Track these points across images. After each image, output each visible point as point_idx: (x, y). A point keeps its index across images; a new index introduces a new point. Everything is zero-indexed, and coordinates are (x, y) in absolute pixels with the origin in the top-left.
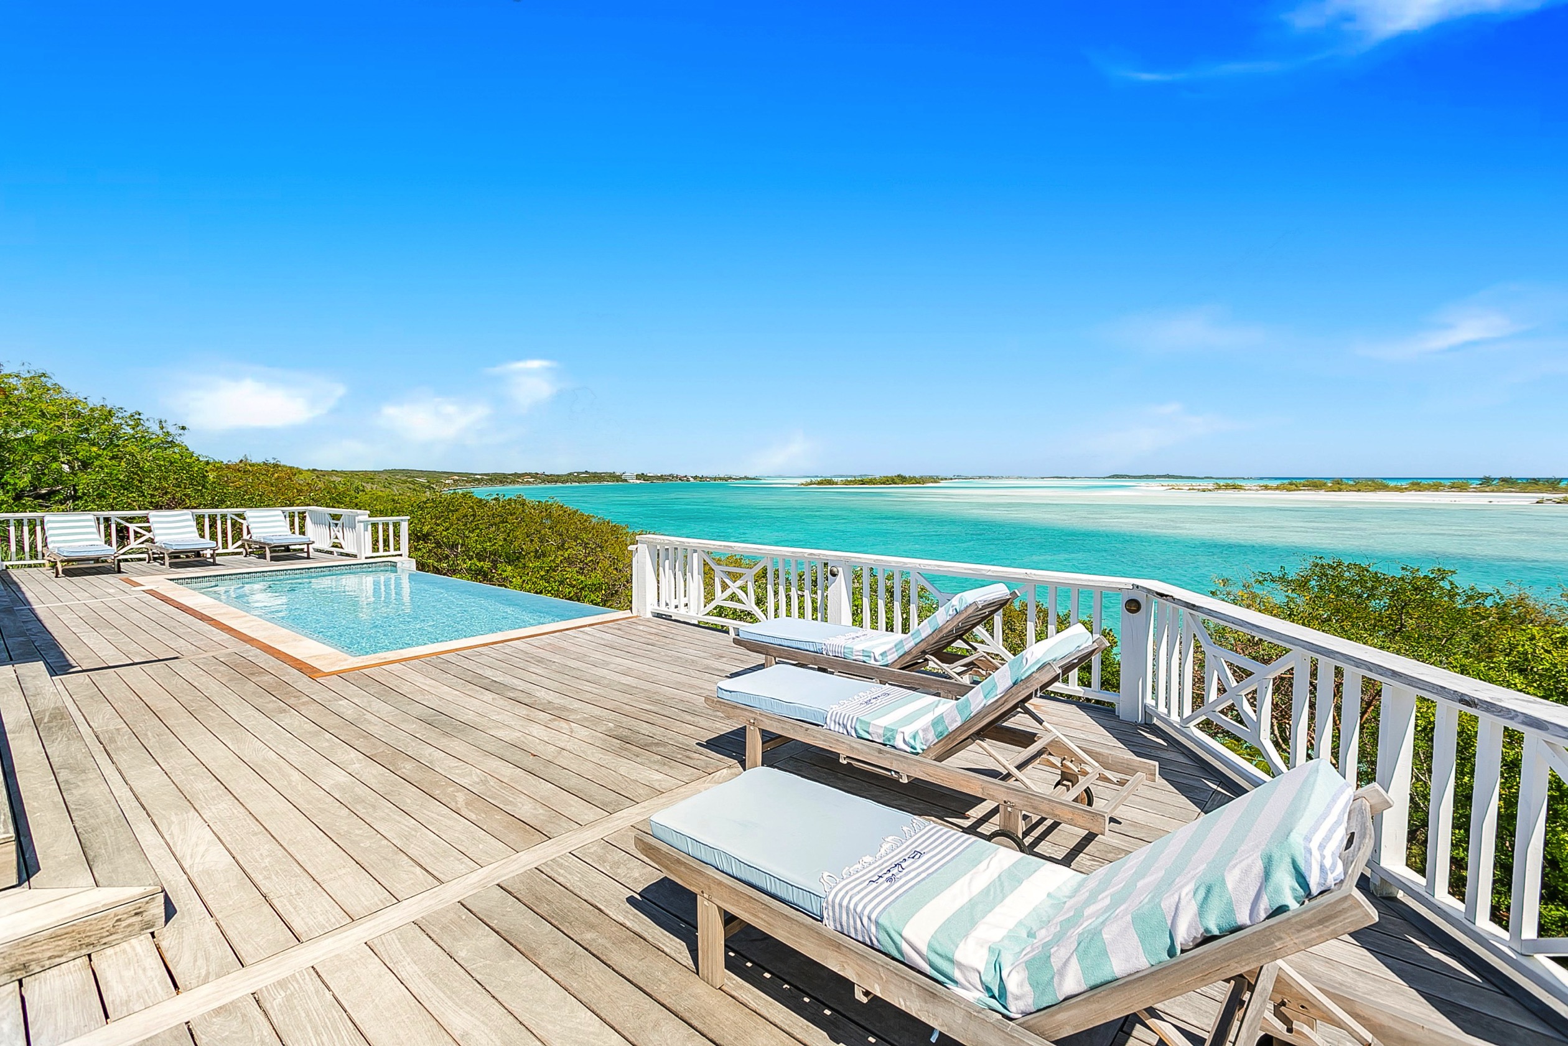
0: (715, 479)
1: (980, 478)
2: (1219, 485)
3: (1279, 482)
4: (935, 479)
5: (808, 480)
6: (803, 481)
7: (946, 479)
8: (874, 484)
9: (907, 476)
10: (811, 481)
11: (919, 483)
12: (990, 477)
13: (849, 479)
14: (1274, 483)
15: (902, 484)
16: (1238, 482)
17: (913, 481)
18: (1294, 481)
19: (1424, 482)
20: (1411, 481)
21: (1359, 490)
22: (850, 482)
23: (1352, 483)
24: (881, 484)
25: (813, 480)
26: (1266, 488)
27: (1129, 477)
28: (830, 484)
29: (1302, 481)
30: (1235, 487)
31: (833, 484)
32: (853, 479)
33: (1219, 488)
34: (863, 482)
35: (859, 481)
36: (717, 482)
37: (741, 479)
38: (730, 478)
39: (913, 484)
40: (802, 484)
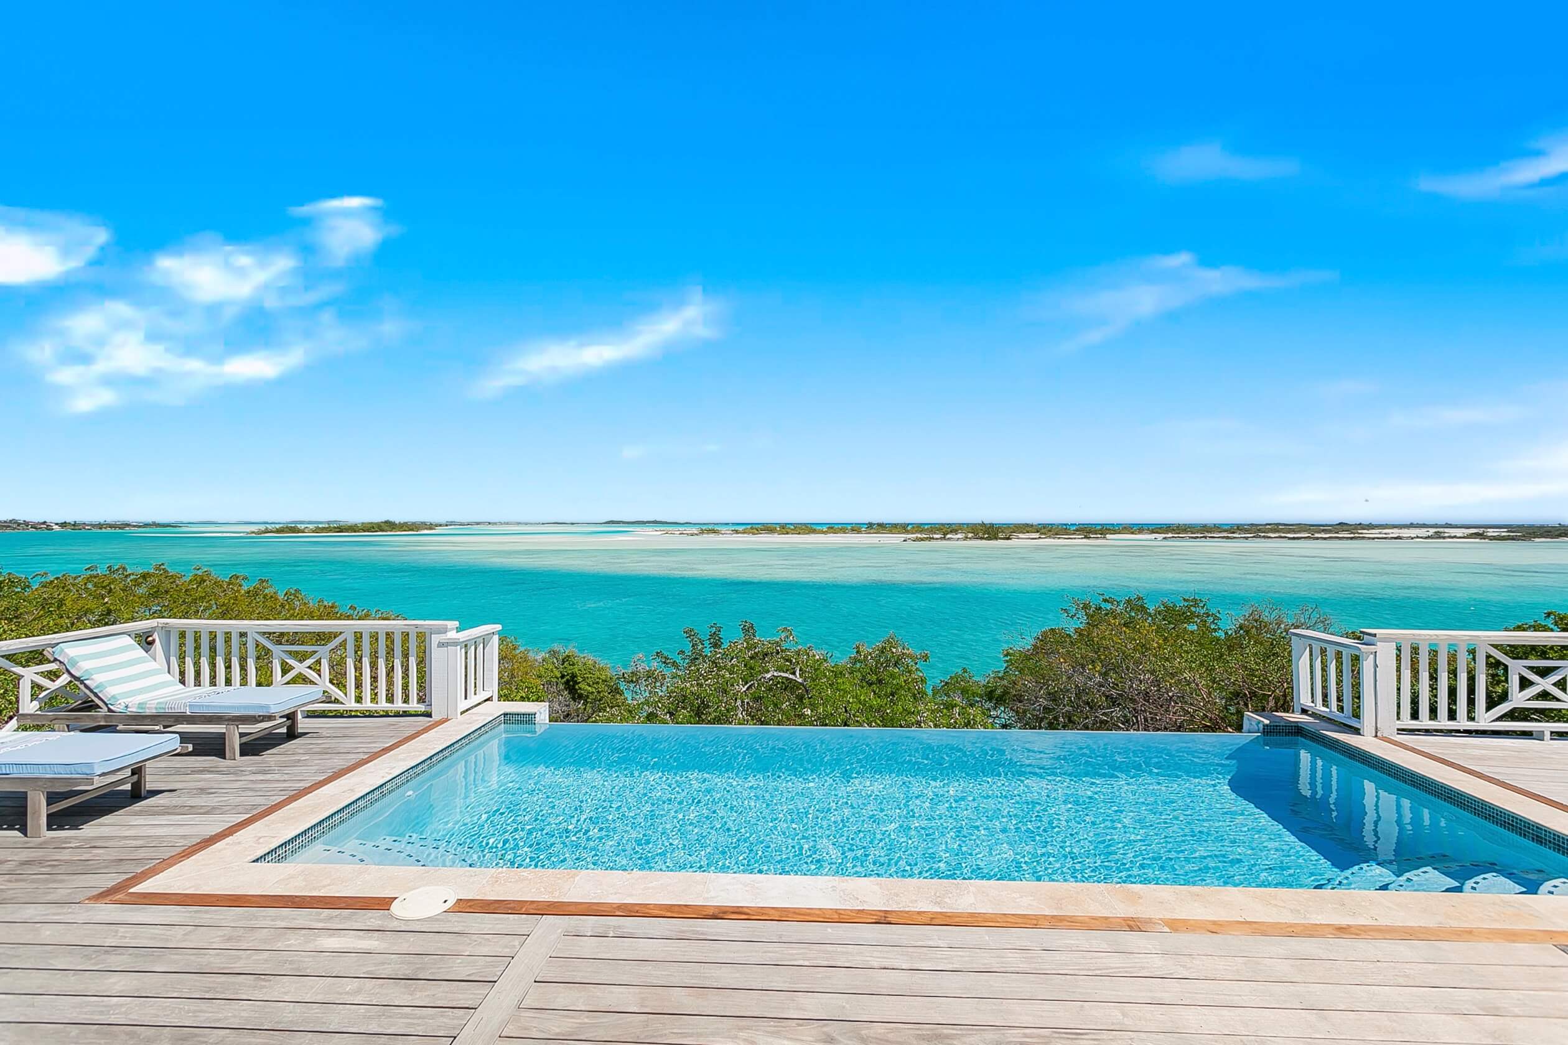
0: (100, 526)
1: (478, 524)
2: (702, 530)
3: (744, 527)
4: (431, 526)
5: (262, 527)
6: (254, 528)
7: (440, 525)
8: (355, 532)
9: (397, 522)
10: (267, 528)
11: (412, 530)
12: (489, 523)
13: (320, 526)
14: (741, 528)
15: (391, 531)
16: (716, 528)
17: (404, 528)
18: (754, 526)
19: (836, 526)
20: (828, 526)
21: (799, 534)
22: (323, 530)
23: (792, 527)
24: (365, 531)
25: (269, 527)
26: (737, 532)
27: (624, 523)
28: (294, 532)
29: (759, 526)
30: (714, 532)
31: (298, 532)
32: (327, 526)
33: (702, 532)
34: (340, 529)
35: (335, 528)
36: (104, 530)
37: (146, 525)
38: (128, 525)
39: (405, 531)
40: (253, 532)
